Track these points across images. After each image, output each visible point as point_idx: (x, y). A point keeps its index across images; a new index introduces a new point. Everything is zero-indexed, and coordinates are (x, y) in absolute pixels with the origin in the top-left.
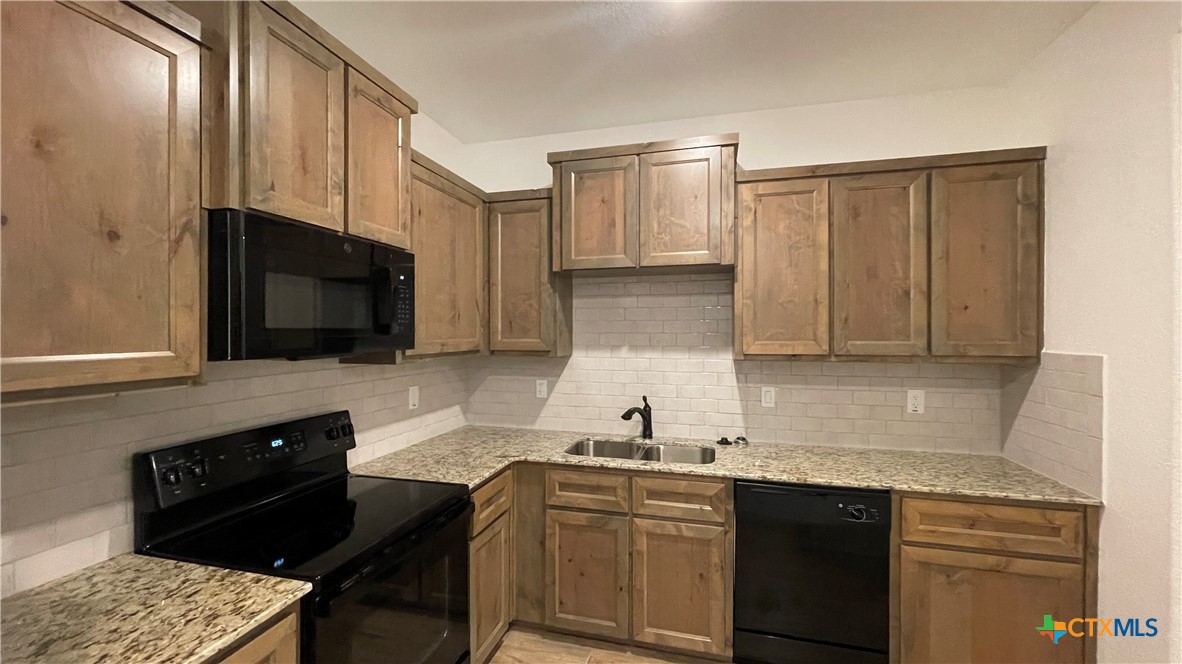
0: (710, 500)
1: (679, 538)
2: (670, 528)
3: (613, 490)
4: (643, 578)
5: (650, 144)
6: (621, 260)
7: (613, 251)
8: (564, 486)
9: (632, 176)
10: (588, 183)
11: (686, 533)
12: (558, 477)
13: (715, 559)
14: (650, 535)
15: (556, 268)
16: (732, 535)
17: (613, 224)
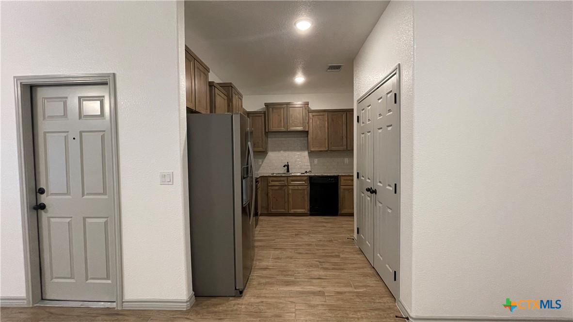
0: (304, 181)
1: (298, 189)
2: (296, 187)
3: (284, 181)
4: (291, 199)
5: (289, 103)
6: (283, 129)
7: (281, 127)
8: (272, 181)
9: (285, 110)
10: (275, 111)
11: (300, 188)
12: (271, 179)
13: (306, 193)
14: (292, 189)
15: (267, 131)
16: (309, 187)
17: (281, 121)
